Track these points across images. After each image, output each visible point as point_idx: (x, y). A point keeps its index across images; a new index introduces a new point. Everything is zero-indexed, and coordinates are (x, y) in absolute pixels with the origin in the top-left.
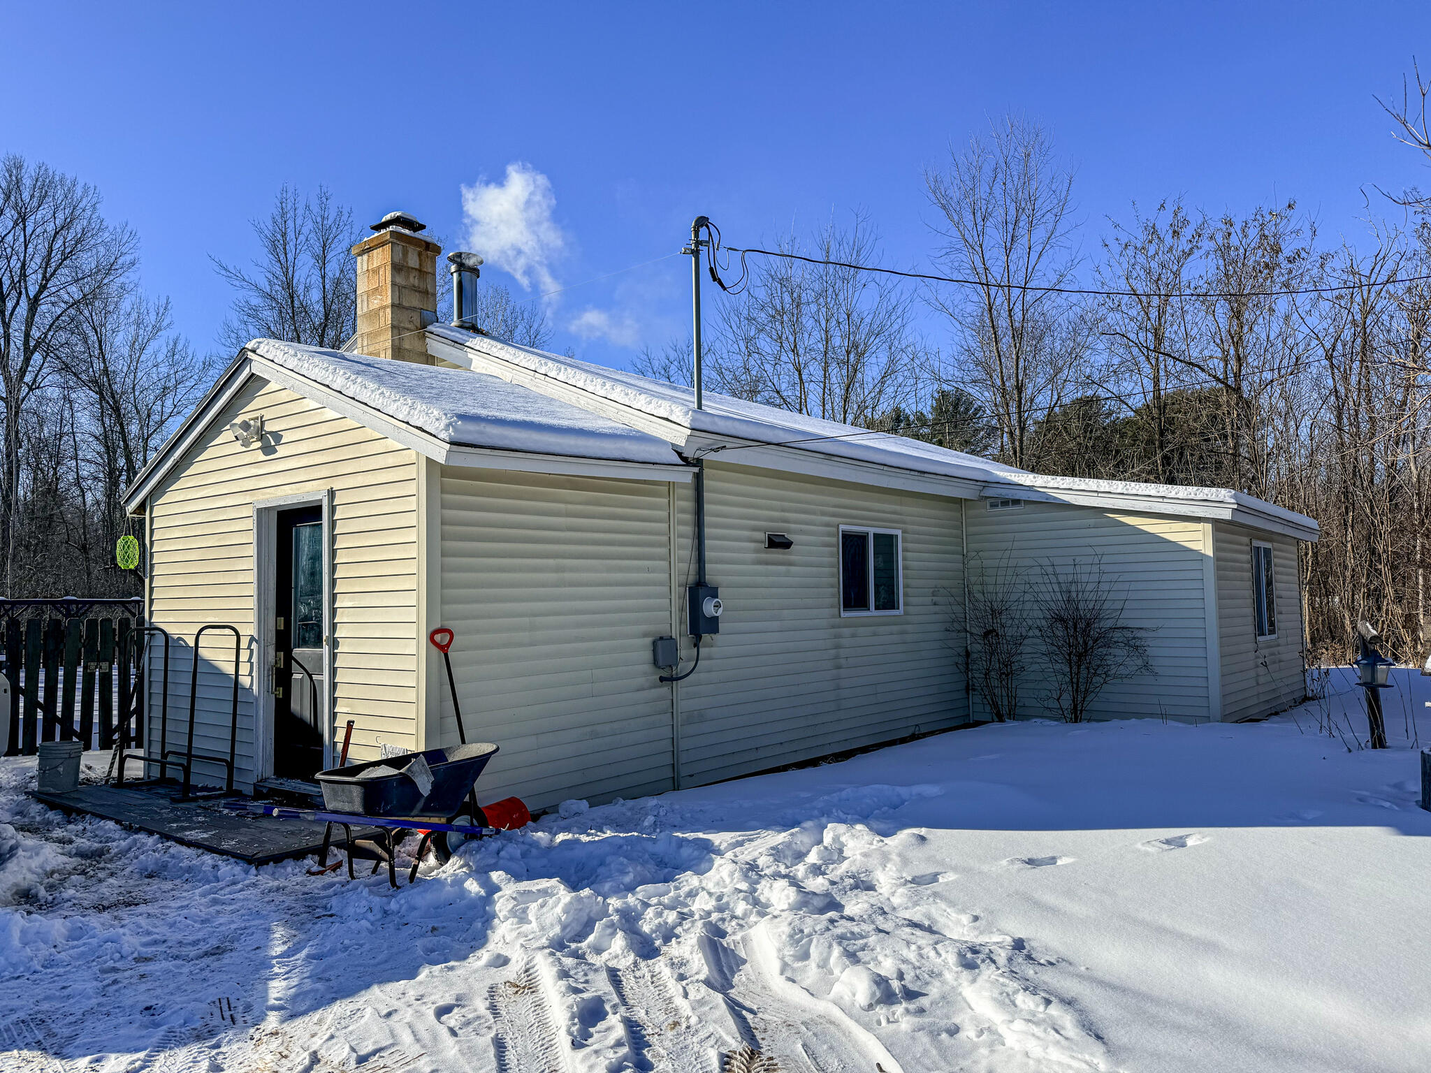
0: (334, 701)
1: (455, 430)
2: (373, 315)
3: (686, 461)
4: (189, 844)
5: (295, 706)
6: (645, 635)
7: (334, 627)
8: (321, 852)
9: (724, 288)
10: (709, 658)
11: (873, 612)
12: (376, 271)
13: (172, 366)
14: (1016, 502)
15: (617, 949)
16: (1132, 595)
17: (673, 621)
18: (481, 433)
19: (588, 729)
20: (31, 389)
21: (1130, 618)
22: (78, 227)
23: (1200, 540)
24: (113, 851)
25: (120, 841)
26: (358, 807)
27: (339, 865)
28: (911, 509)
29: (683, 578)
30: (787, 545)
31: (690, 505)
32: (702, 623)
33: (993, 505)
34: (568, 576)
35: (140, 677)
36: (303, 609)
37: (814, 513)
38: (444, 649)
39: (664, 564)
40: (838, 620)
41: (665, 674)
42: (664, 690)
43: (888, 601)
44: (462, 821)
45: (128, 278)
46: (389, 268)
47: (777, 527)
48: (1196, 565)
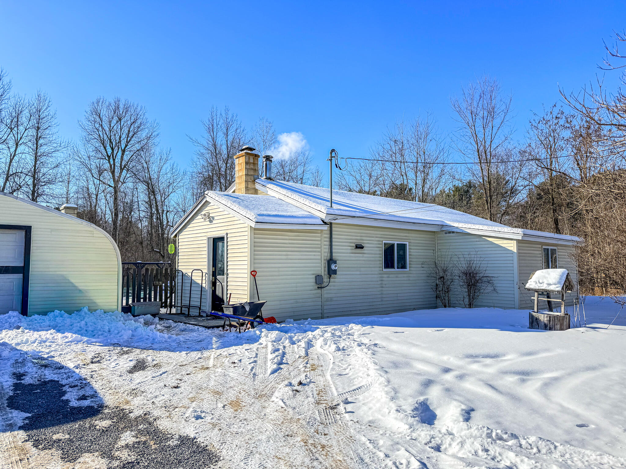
0: (227, 290)
1: (257, 219)
2: (240, 177)
3: (325, 223)
4: (191, 324)
5: (217, 293)
6: (313, 274)
7: (227, 270)
8: (223, 327)
9: (341, 169)
10: (334, 282)
11: (396, 270)
12: (241, 164)
13: (172, 174)
14: (453, 232)
15: (287, 343)
16: (489, 265)
17: (322, 270)
18: (263, 219)
19: (295, 301)
20: (122, 183)
21: (489, 273)
22: (139, 122)
23: (512, 247)
24: (173, 326)
25: (173, 325)
26: (232, 313)
27: (227, 330)
28: (413, 235)
29: (326, 258)
30: (362, 247)
31: (328, 236)
32: (331, 271)
33: (446, 233)
34: (289, 257)
35: (175, 284)
36: (220, 265)
37: (373, 237)
38: (254, 276)
39: (320, 253)
40: (382, 272)
41: (319, 286)
42: (319, 291)
43: (403, 265)
44: (258, 320)
45: (157, 140)
46: (244, 163)
47: (359, 242)
48: (511, 255)
